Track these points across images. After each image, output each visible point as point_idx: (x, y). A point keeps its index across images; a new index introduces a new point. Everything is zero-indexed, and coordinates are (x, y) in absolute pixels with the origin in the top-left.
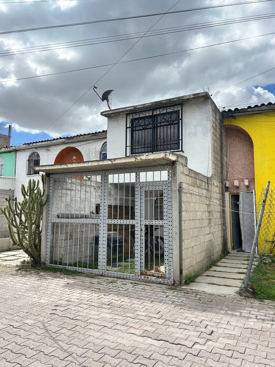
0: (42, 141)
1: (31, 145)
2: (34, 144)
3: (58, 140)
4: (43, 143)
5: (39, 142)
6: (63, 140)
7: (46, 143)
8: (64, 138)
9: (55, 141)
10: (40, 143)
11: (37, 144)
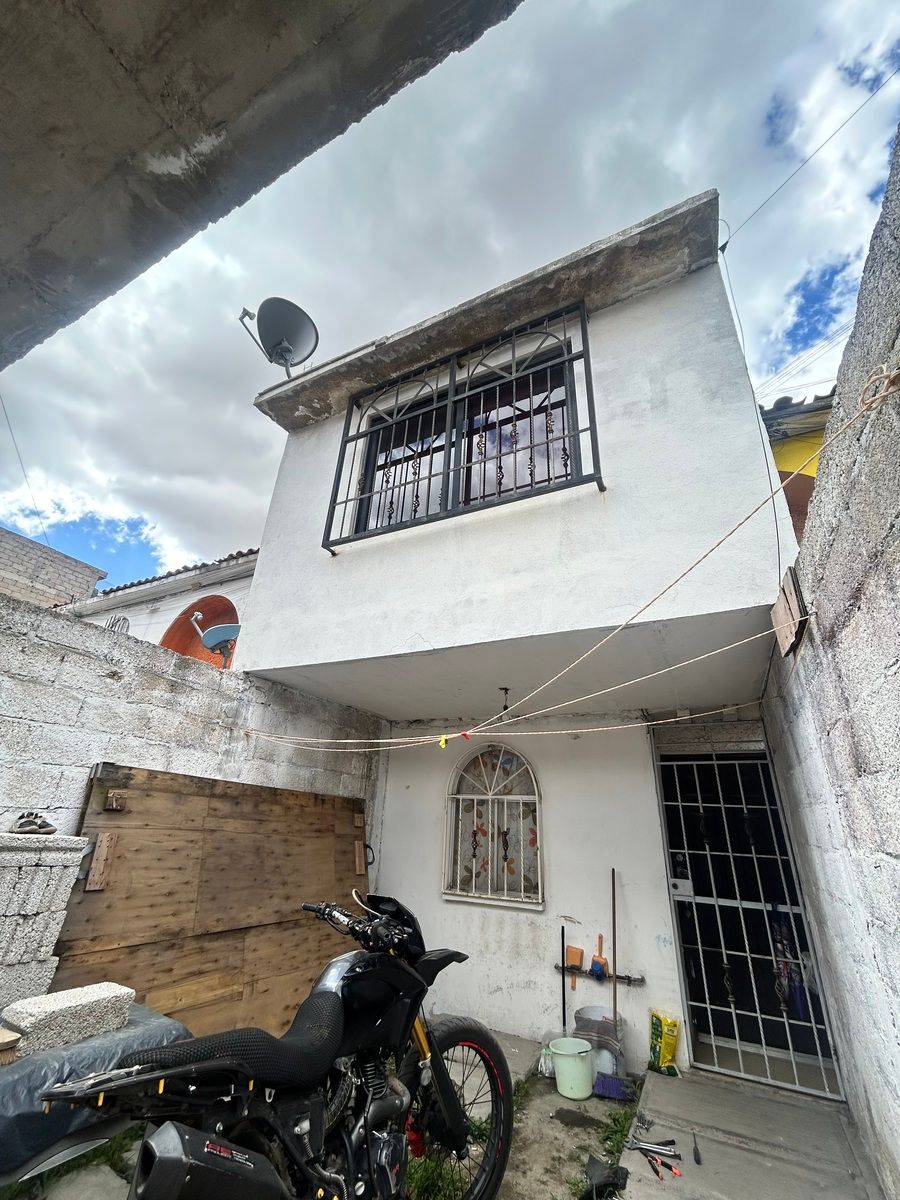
0: (140, 583)
1: (112, 595)
2: (120, 593)
3: (179, 577)
4: (142, 587)
5: (132, 585)
6: (192, 573)
7: (148, 586)
8: (195, 568)
9: (171, 579)
10: (134, 589)
11: (128, 591)
